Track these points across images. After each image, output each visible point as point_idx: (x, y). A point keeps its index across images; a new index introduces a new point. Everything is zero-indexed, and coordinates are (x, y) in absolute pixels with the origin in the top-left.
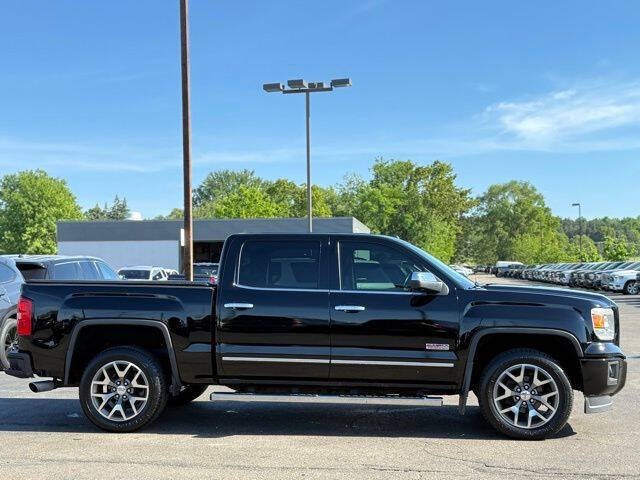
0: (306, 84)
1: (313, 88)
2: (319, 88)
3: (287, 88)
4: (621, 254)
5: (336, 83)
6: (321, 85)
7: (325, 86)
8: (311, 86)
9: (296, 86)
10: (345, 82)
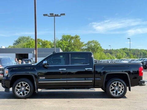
0: (54, 14)
1: (56, 15)
2: (57, 16)
3: (49, 15)
4: (121, 57)
5: (61, 14)
6: (58, 15)
7: (59, 15)
8: (55, 15)
9: (52, 15)
10: (64, 14)
